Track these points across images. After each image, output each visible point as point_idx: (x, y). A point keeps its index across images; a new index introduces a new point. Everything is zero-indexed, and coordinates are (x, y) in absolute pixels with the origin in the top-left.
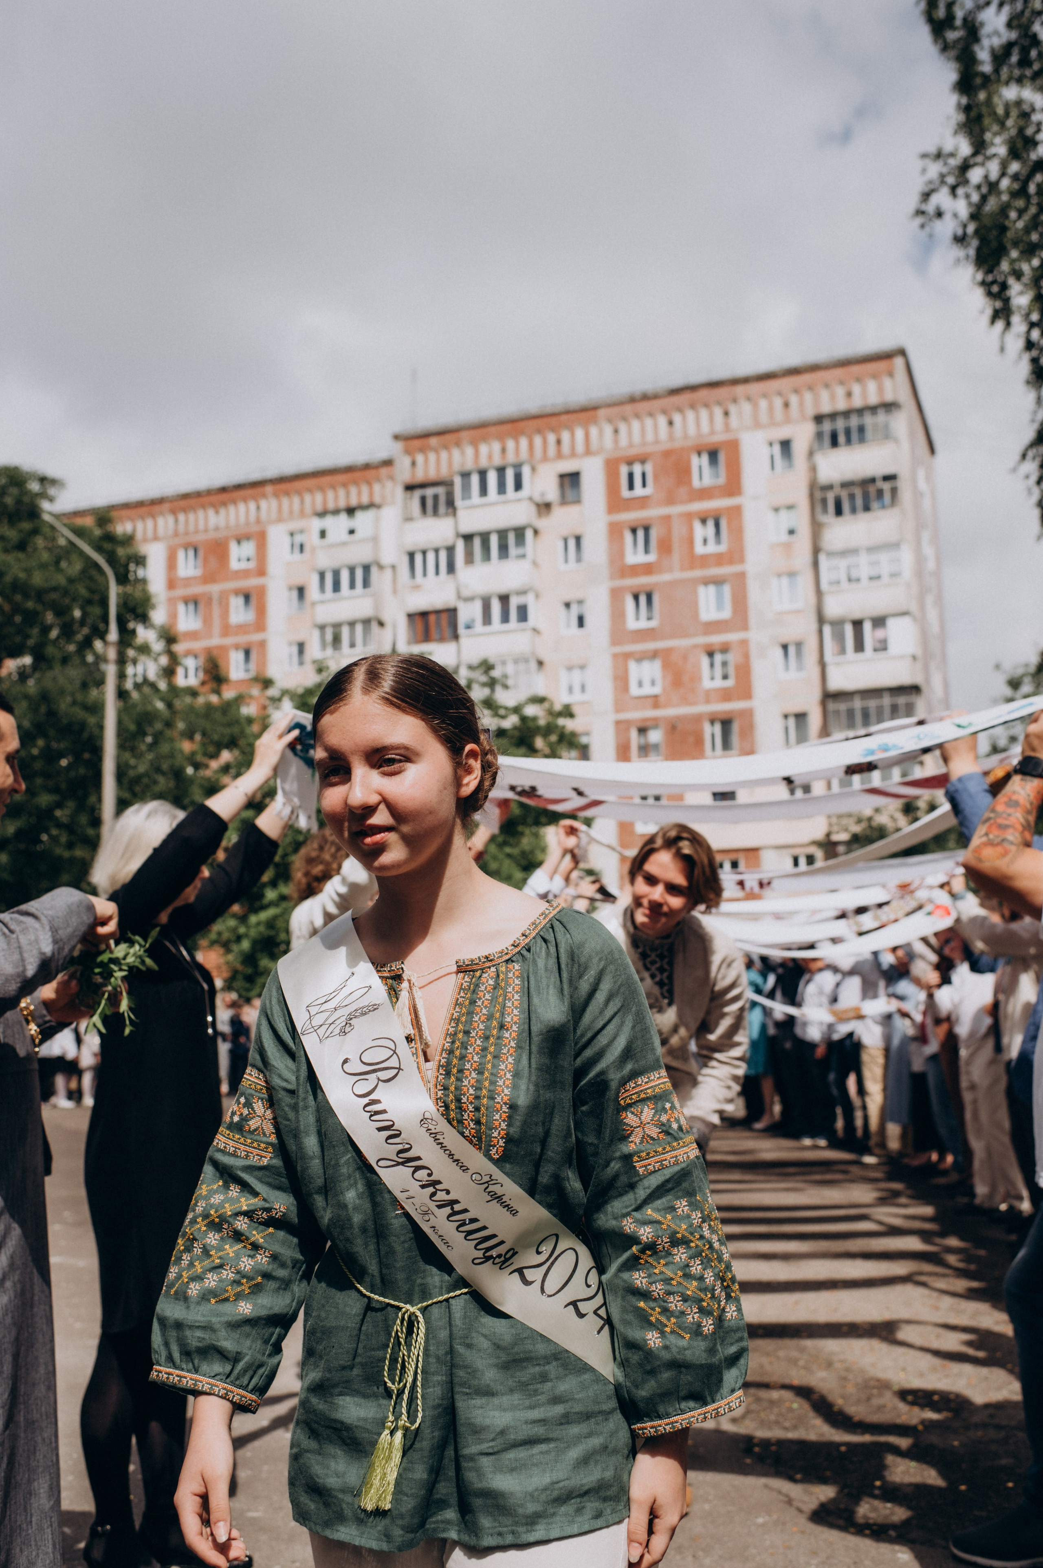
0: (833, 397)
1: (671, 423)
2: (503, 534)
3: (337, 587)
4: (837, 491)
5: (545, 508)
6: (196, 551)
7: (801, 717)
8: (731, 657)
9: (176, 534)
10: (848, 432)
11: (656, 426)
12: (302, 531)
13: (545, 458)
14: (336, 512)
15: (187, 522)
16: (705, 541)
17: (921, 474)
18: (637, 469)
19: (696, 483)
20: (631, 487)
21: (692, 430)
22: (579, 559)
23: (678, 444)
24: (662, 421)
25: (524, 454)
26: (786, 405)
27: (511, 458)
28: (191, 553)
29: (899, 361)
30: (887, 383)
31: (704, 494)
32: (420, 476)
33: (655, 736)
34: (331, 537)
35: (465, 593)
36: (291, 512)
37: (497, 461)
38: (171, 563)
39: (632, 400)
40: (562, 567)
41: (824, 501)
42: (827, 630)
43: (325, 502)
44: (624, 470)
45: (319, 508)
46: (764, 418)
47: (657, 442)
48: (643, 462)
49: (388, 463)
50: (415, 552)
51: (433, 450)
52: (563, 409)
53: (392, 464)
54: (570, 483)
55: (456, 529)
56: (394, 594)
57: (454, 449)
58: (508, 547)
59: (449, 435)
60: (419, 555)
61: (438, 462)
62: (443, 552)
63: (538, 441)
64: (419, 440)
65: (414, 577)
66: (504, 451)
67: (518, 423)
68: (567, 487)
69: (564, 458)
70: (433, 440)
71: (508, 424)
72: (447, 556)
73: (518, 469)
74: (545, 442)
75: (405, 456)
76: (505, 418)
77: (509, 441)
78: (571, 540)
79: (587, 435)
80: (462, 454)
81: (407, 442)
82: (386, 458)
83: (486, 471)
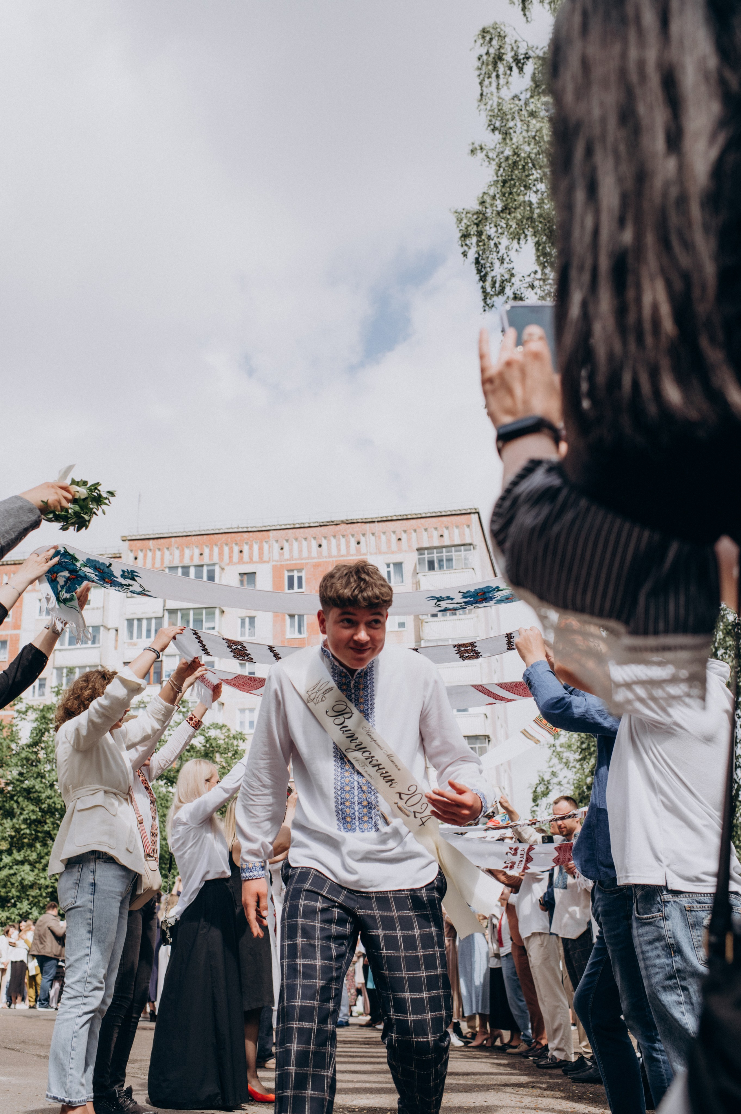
0: (430, 537)
1: (320, 546)
2: (198, 610)
10: (440, 561)
11: (309, 547)
13: (231, 562)
18: (296, 574)
20: (291, 586)
21: (334, 552)
24: (314, 544)
25: (216, 559)
26: (400, 540)
27: (206, 560)
29: (474, 517)
30: (467, 530)
37: (197, 561)
39: (293, 527)
44: (287, 574)
46: (384, 547)
47: (309, 558)
48: (300, 570)
50: (133, 619)
51: (150, 550)
52: (245, 530)
53: (120, 557)
54: (248, 579)
55: (164, 606)
56: (116, 648)
57: (165, 550)
58: (202, 621)
59: (162, 540)
60: (136, 622)
61: (154, 558)
62: (153, 621)
63: (226, 549)
64: (140, 542)
65: (131, 637)
66: (201, 554)
67: (212, 536)
68: (245, 582)
69: (244, 563)
70: (151, 542)
71: (205, 537)
72: (156, 624)
73: (211, 568)
74: (231, 550)
75: (129, 552)
76: (203, 533)
77: (205, 548)
78: (247, 620)
79: (261, 549)
80: (171, 554)
81: (132, 542)
82: (116, 552)
83: (188, 567)
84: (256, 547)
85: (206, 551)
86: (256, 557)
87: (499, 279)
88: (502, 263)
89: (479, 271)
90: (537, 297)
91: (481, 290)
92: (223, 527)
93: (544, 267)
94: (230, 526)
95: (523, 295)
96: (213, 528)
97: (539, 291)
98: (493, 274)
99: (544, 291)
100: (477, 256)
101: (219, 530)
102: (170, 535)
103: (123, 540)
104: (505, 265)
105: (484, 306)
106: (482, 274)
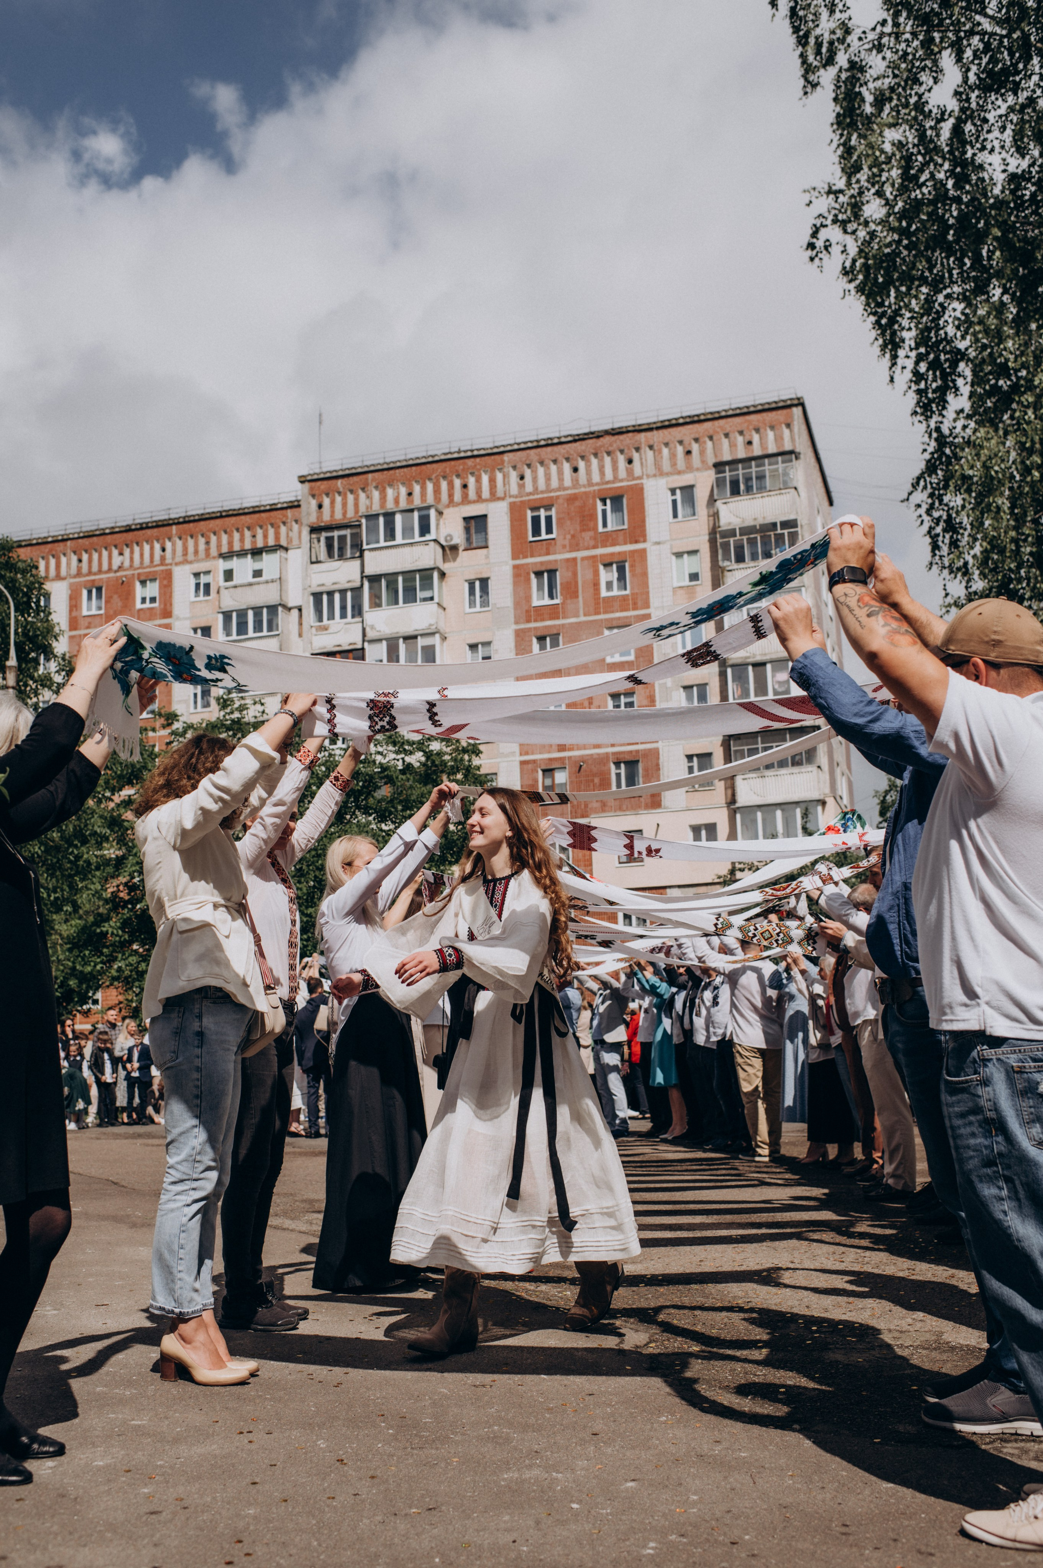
0: (733, 445)
1: (576, 470)
2: (409, 575)
3: (242, 629)
4: (738, 537)
5: (450, 551)
6: (99, 590)
7: (705, 758)
8: (635, 699)
9: (79, 574)
10: (748, 479)
11: (560, 473)
12: (208, 572)
13: (451, 502)
14: (242, 554)
15: (90, 561)
16: (609, 585)
17: (819, 521)
18: (543, 513)
19: (601, 529)
20: (536, 531)
21: (596, 478)
22: (485, 603)
23: (583, 490)
24: (567, 467)
25: (430, 499)
26: (689, 452)
27: (417, 501)
28: (94, 591)
29: (797, 412)
30: (786, 432)
31: (609, 539)
32: (326, 517)
33: (561, 777)
34: (237, 579)
35: (370, 634)
36: (196, 552)
37: (403, 504)
38: (74, 603)
39: (537, 446)
40: (468, 610)
41: (725, 546)
42: (729, 671)
43: (230, 543)
44: (529, 514)
45: (225, 549)
46: (666, 466)
47: (561, 488)
48: (548, 508)
49: (295, 505)
50: (321, 594)
51: (339, 493)
52: (469, 454)
53: (299, 506)
54: (476, 527)
55: (362, 571)
56: (300, 635)
57: (360, 492)
58: (415, 589)
59: (355, 479)
60: (325, 597)
61: (344, 505)
62: (349, 594)
63: (444, 485)
64: (325, 482)
65: (320, 619)
66: (410, 494)
67: (424, 467)
68: (473, 531)
69: (470, 502)
70: (339, 482)
71: (414, 468)
72: (353, 598)
73: (424, 513)
74: (451, 486)
75: (311, 498)
76: (411, 462)
77: (415, 485)
78: (477, 584)
79: (492, 481)
80: (368, 497)
81: (313, 484)
82: (293, 499)
83: (393, 514)
84: (485, 479)
85: (417, 489)
86: (486, 494)
87: (827, 37)
88: (832, 12)
89: (796, 30)
90: (885, 64)
91: (799, 61)
92: (439, 452)
93: (897, 14)
94: (447, 451)
95: (864, 63)
96: (424, 454)
97: (888, 54)
98: (818, 31)
99: (897, 52)
100: (792, 4)
101: (433, 456)
102: (366, 469)
103: (302, 482)
104: (838, 15)
105: (805, 87)
106: (801, 33)
